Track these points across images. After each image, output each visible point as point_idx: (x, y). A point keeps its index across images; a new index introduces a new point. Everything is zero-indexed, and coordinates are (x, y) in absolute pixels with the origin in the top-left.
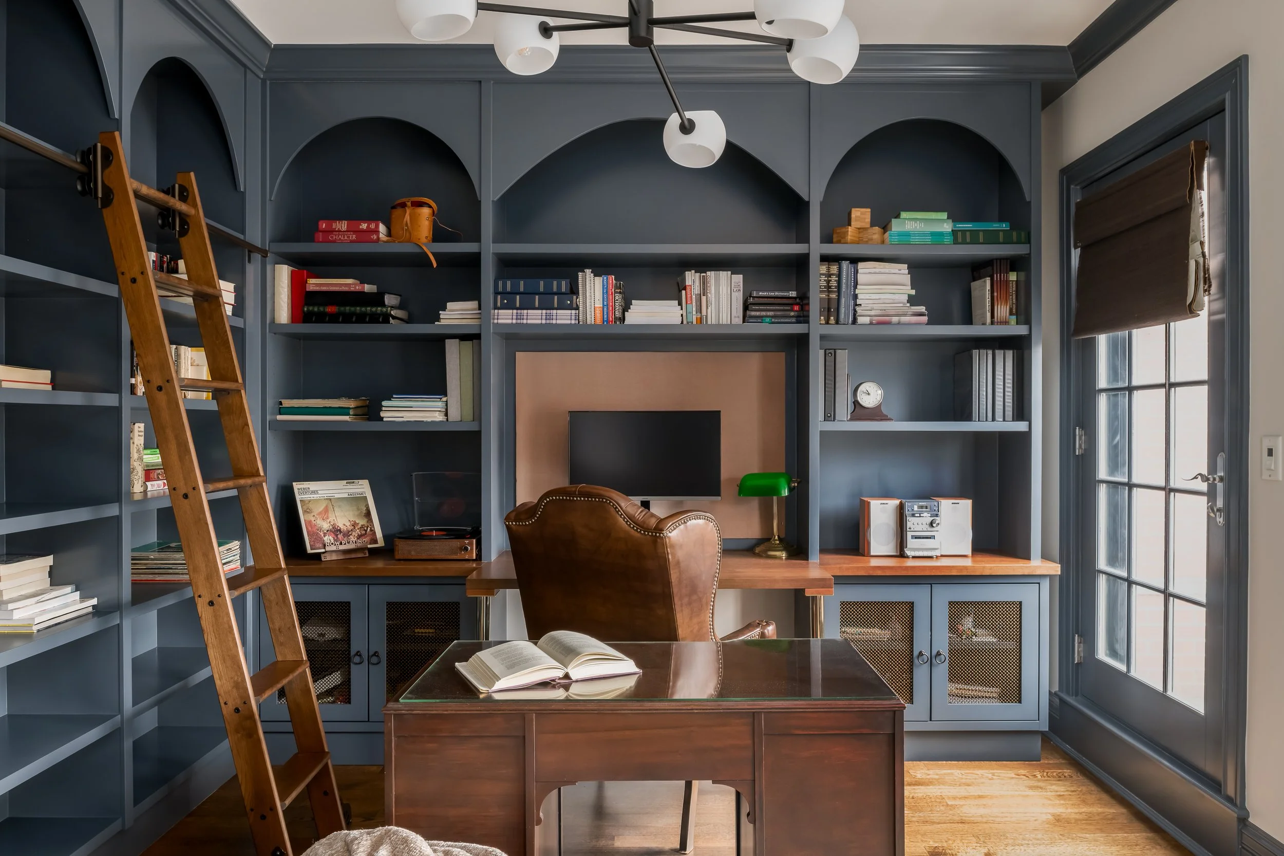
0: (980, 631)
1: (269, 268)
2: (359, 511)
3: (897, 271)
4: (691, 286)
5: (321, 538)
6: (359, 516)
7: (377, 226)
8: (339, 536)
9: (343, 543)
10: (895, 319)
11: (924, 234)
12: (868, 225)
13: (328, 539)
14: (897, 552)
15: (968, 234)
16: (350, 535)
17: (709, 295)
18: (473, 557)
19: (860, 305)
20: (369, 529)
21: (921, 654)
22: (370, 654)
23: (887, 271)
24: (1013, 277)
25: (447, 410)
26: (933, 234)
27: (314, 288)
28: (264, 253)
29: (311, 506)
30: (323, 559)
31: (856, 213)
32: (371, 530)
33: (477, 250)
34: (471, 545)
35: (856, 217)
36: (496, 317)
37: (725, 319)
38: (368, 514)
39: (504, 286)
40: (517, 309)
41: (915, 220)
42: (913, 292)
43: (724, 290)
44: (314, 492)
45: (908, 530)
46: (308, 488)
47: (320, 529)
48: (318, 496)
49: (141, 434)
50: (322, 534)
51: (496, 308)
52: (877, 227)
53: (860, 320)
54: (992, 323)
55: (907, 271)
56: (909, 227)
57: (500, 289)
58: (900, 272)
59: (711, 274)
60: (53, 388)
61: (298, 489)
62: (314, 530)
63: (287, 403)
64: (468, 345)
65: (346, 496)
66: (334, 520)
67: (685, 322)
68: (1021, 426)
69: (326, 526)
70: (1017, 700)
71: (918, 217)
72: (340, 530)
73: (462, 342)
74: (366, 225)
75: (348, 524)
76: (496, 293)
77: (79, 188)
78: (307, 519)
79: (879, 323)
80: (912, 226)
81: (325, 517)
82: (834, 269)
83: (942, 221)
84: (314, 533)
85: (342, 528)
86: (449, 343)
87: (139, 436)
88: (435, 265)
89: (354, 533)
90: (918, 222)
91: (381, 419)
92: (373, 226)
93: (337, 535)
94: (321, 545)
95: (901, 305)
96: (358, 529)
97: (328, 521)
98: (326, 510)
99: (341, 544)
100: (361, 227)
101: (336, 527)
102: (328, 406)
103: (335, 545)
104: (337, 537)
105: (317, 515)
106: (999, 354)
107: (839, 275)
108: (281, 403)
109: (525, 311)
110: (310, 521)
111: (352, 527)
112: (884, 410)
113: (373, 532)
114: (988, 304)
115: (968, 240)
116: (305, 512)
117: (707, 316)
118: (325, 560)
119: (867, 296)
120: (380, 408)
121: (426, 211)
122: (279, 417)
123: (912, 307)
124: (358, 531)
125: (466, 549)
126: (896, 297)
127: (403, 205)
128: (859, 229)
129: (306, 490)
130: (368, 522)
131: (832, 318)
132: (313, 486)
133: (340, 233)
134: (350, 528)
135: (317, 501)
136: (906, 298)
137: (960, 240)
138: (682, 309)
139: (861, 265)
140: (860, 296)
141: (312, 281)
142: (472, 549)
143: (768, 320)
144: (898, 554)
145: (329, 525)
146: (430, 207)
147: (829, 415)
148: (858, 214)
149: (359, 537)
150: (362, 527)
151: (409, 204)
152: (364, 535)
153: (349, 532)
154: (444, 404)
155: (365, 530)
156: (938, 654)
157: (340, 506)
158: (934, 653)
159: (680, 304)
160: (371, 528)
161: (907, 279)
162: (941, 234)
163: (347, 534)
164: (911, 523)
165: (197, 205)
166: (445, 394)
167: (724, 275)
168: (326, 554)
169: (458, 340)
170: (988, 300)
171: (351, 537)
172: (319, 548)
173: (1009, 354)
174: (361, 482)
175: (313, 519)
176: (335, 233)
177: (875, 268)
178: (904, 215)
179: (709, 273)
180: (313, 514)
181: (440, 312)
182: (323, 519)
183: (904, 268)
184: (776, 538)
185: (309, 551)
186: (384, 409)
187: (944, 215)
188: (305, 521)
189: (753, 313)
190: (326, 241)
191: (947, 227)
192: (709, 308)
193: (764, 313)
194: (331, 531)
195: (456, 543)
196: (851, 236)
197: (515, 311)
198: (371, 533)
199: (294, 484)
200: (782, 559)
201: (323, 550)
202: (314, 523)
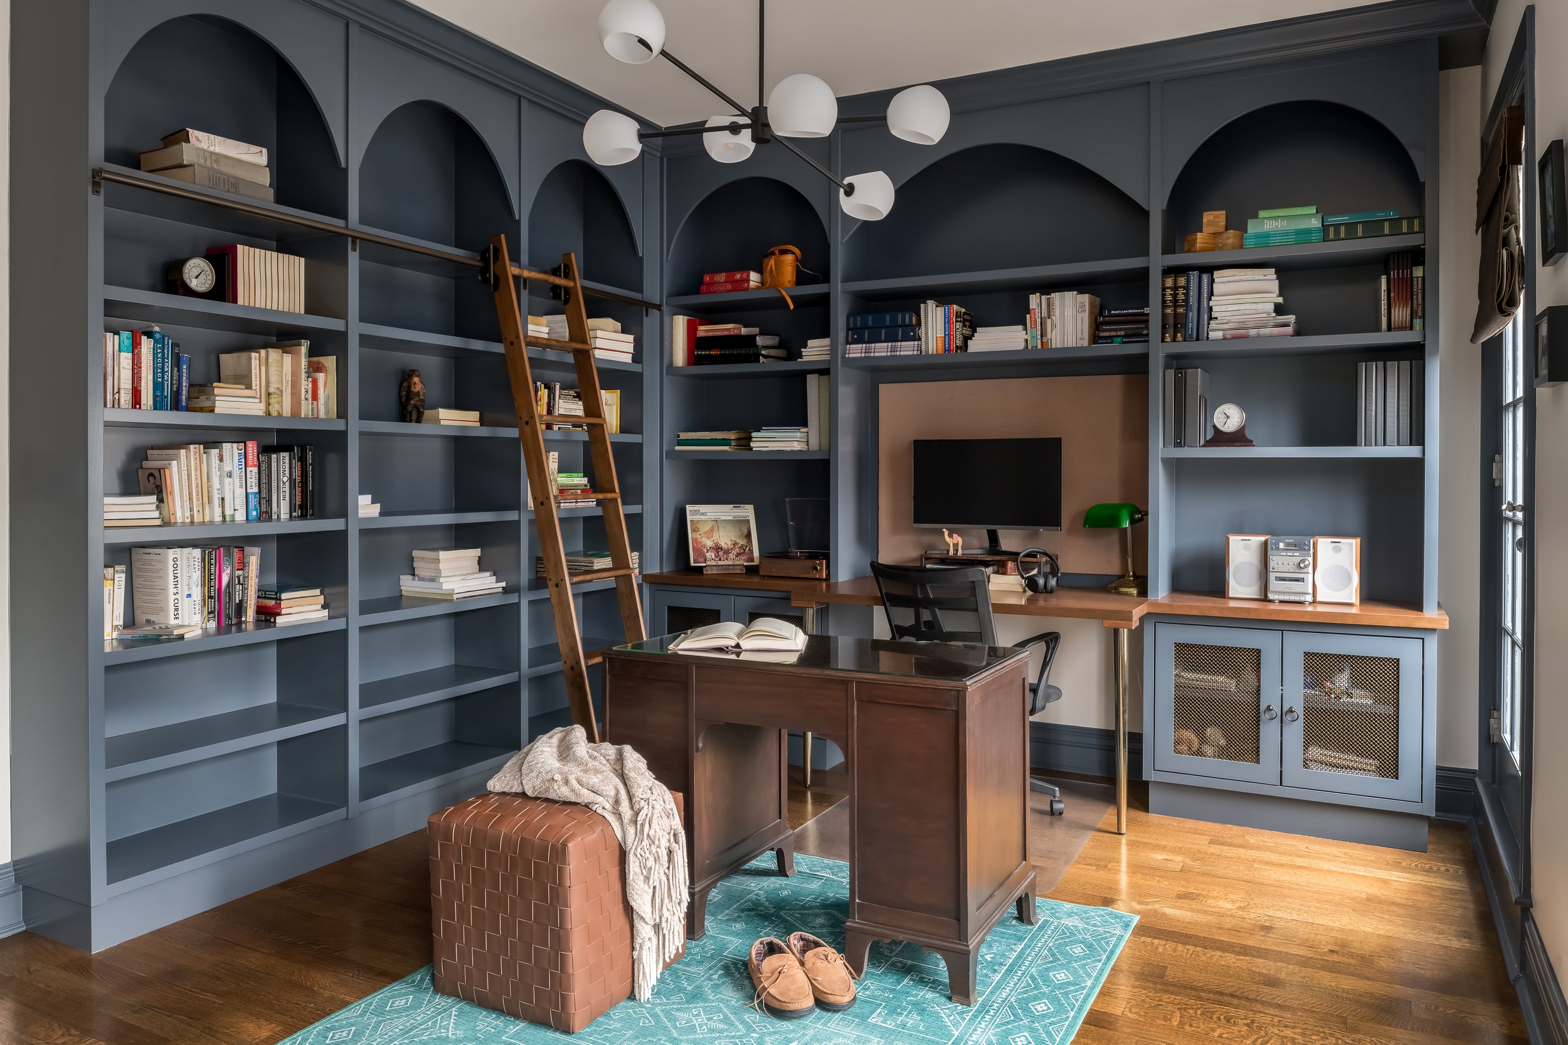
0: (1354, 691)
1: (666, 319)
2: (741, 532)
3: (1262, 277)
4: (1034, 309)
5: (704, 554)
6: (740, 536)
7: (748, 276)
8: (720, 553)
9: (722, 560)
10: (1253, 332)
11: (1287, 233)
12: (1223, 230)
13: (710, 555)
14: (1261, 595)
15: (1343, 229)
17: (1054, 318)
18: (823, 576)
19: (1216, 318)
20: (748, 548)
21: (1269, 709)
23: (1250, 277)
24: (1418, 272)
25: (808, 440)
26: (1299, 232)
27: (704, 334)
28: (659, 307)
29: (699, 526)
30: (704, 573)
31: (1208, 217)
32: (749, 550)
33: (826, 291)
34: (823, 566)
35: (1208, 221)
36: (847, 352)
37: (1070, 342)
38: (749, 536)
39: (855, 322)
40: (866, 343)
41: (1276, 218)
42: (1280, 300)
43: (1069, 311)
44: (703, 514)
45: (1271, 570)
46: (699, 510)
47: (704, 546)
48: (707, 516)
49: (555, 460)
50: (705, 550)
51: (848, 343)
52: (1232, 231)
53: (1212, 335)
54: (1389, 329)
55: (1275, 276)
56: (1268, 227)
57: (852, 326)
58: (1265, 278)
59: (1056, 296)
60: (481, 425)
61: (690, 511)
62: (699, 546)
63: (684, 436)
64: (825, 378)
65: (731, 518)
66: (717, 539)
67: (1030, 347)
68: (1413, 452)
69: (709, 543)
70: (1394, 776)
71: (1281, 214)
72: (721, 548)
73: (822, 377)
74: (740, 275)
75: (729, 543)
76: (848, 329)
77: (480, 278)
78: (694, 537)
79: (1234, 338)
80: (1272, 226)
81: (710, 536)
82: (1182, 281)
83: (1310, 216)
84: (698, 549)
85: (723, 546)
86: (809, 377)
87: (553, 462)
88: (792, 307)
89: (733, 552)
90: (1279, 221)
91: (751, 449)
92: (745, 276)
93: (718, 552)
94: (703, 560)
95: (1265, 315)
96: (738, 548)
97: (712, 539)
98: (712, 530)
99: (720, 560)
100: (736, 277)
101: (719, 545)
102: (714, 437)
103: (715, 560)
104: (718, 554)
105: (703, 533)
106: (1392, 366)
107: (1187, 288)
108: (679, 436)
109: (873, 345)
110: (696, 539)
111: (733, 546)
112: (1249, 434)
113: (751, 551)
114: (1383, 308)
115: (1342, 235)
116: (694, 531)
117: (1051, 340)
118: (706, 573)
119: (1224, 308)
120: (750, 439)
121: (789, 258)
122: (677, 448)
123: (1279, 317)
124: (737, 550)
125: (816, 569)
126: (1260, 306)
127: (773, 253)
128: (1214, 234)
129: (696, 512)
130: (747, 542)
131: (1179, 335)
132: (703, 508)
133: (720, 284)
134: (731, 547)
135: (706, 521)
136: (1272, 306)
137: (1332, 236)
138: (1027, 334)
139: (1216, 274)
140: (1214, 309)
141: (701, 328)
142: (822, 569)
143: (1119, 339)
144: (1263, 597)
145: (712, 543)
146: (793, 253)
147: (1179, 441)
148: (1211, 218)
149: (738, 555)
150: (742, 546)
151: (777, 252)
152: (743, 554)
153: (729, 550)
154: (805, 435)
155: (743, 549)
156: (1291, 711)
157: (724, 527)
158: (1285, 709)
159: (1026, 329)
161: (1275, 286)
162: (1308, 231)
163: (727, 552)
164: (1275, 561)
165: (575, 278)
166: (805, 425)
167: (1070, 296)
168: (706, 568)
169: (817, 375)
170: (1383, 302)
171: (730, 554)
172: (702, 562)
173: (1405, 364)
174: (747, 506)
175: (699, 537)
176: (715, 285)
177: (1234, 276)
178: (1262, 214)
179: (1053, 295)
180: (700, 533)
181: (802, 350)
182: (708, 538)
183: (1271, 273)
184: (1131, 573)
185: (692, 564)
186: (753, 439)
187: (1312, 210)
188: (692, 538)
189: (1102, 334)
190: (709, 292)
191: (1316, 222)
192: (1054, 331)
193: (1113, 333)
194: (713, 548)
195: (809, 563)
196: (1200, 243)
197: (864, 345)
198: (749, 552)
199: (687, 506)
200: (1134, 596)
201: (704, 565)
202: (699, 540)
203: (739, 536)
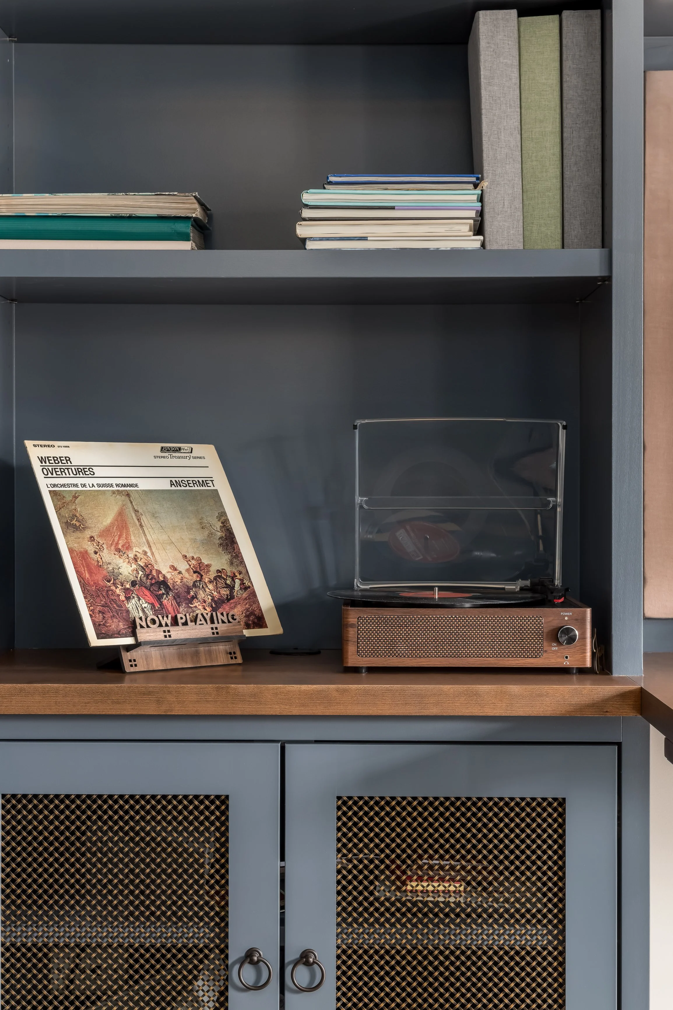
2: (206, 533)
6: (207, 542)
9: (180, 622)
16: (193, 598)
18: (584, 662)
20: (238, 582)
22: (288, 958)
30: (128, 669)
34: (581, 622)
38: (230, 543)
44: (82, 470)
46: (67, 459)
48: (95, 481)
61: (42, 460)
62: (99, 578)
65: (165, 485)
66: (145, 553)
72: (164, 583)
75: (183, 566)
78: (75, 546)
81: (121, 543)
84: (99, 589)
85: (169, 576)
91: (301, 244)
93: (159, 598)
94: (121, 625)
96: (211, 582)
97: (131, 555)
98: (121, 524)
99: (175, 622)
101: (154, 573)
103: (161, 625)
104: (161, 604)
105: (101, 535)
110: (84, 556)
111: (195, 577)
116: (67, 526)
118: (133, 669)
120: (293, 212)
124: (211, 586)
125: (569, 636)
129: (60, 465)
130: (232, 563)
132: (78, 452)
134: (190, 578)
135: (96, 493)
142: (583, 638)
145: (134, 566)
149: (217, 604)
152: (228, 600)
153: (188, 589)
155: (227, 586)
157: (154, 515)
160: (241, 580)
163: (185, 597)
168: (135, 654)
169: (515, 16)
171: (196, 603)
172: (119, 635)
174: (199, 449)
175: (90, 548)
180: (88, 533)
182: (119, 550)
185: (92, 641)
186: (306, 213)
188: (71, 551)
195: (536, 619)
198: (245, 595)
201: (130, 641)
202: (95, 557)
203: (203, 543)
